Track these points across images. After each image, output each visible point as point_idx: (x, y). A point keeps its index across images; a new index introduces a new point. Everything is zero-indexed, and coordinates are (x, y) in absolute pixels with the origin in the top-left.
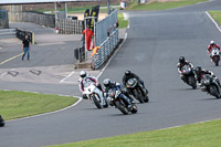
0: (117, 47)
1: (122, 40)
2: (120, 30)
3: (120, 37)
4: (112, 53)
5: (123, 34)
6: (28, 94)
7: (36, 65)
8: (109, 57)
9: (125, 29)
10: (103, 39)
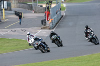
0: (60, 19)
1: (63, 16)
2: (62, 11)
3: (62, 15)
4: (58, 22)
5: (63, 13)
6: (20, 40)
7: (24, 27)
8: (57, 24)
9: (64, 11)
10: (54, 15)
